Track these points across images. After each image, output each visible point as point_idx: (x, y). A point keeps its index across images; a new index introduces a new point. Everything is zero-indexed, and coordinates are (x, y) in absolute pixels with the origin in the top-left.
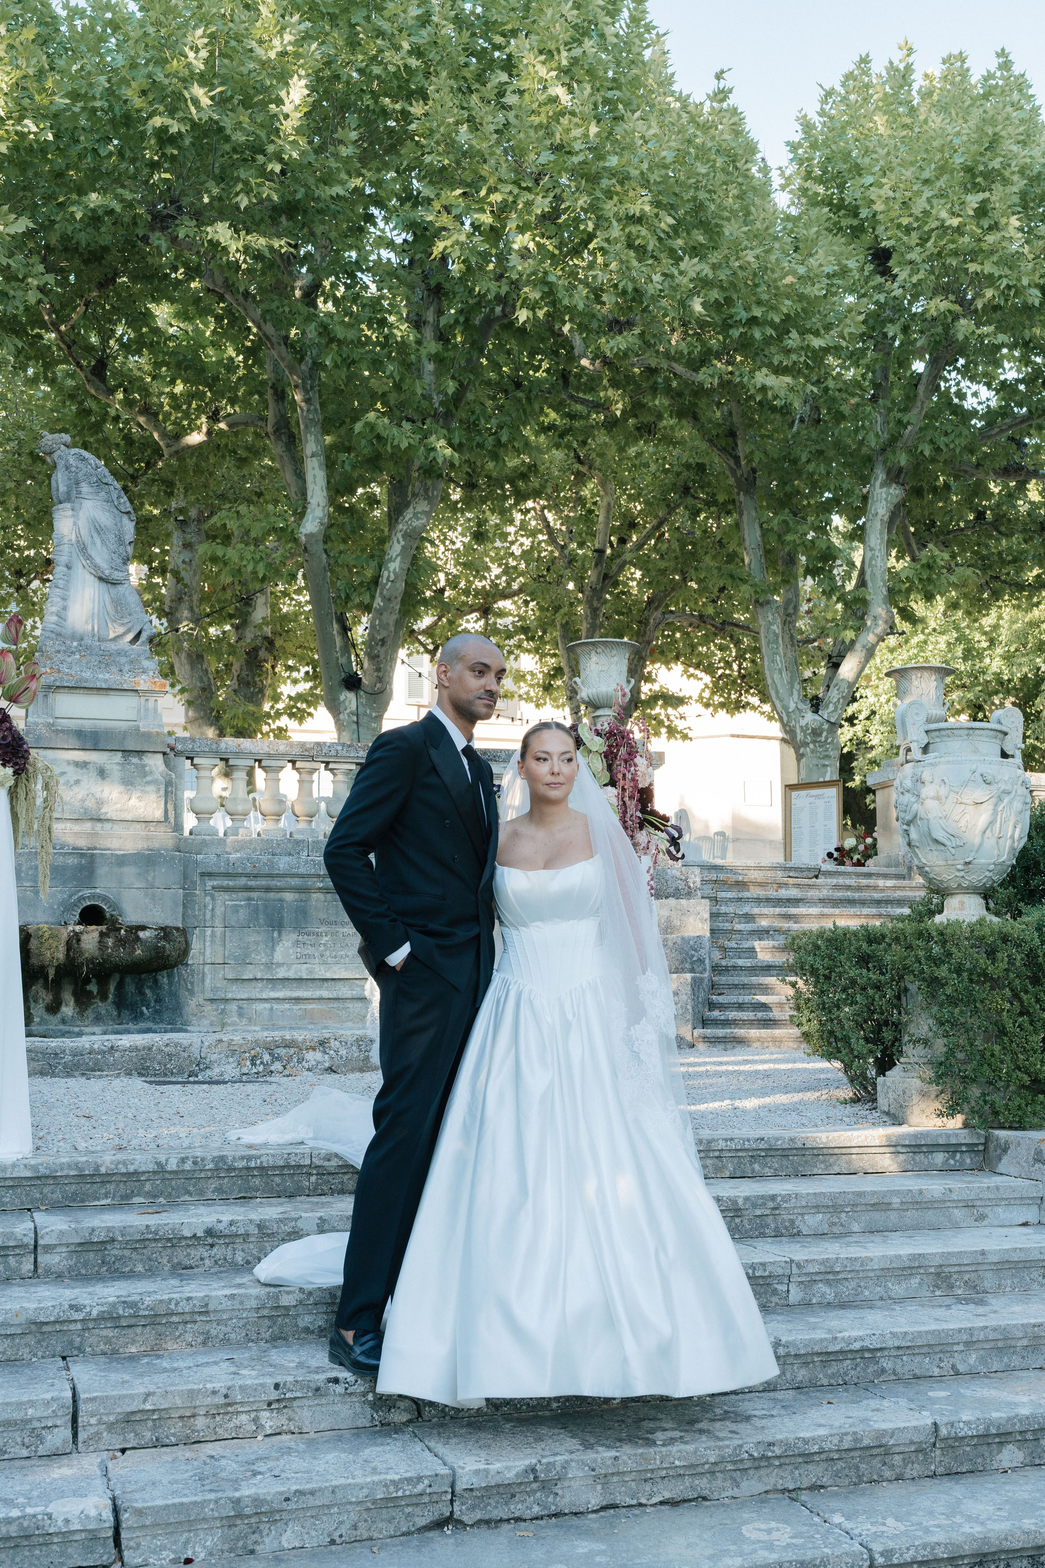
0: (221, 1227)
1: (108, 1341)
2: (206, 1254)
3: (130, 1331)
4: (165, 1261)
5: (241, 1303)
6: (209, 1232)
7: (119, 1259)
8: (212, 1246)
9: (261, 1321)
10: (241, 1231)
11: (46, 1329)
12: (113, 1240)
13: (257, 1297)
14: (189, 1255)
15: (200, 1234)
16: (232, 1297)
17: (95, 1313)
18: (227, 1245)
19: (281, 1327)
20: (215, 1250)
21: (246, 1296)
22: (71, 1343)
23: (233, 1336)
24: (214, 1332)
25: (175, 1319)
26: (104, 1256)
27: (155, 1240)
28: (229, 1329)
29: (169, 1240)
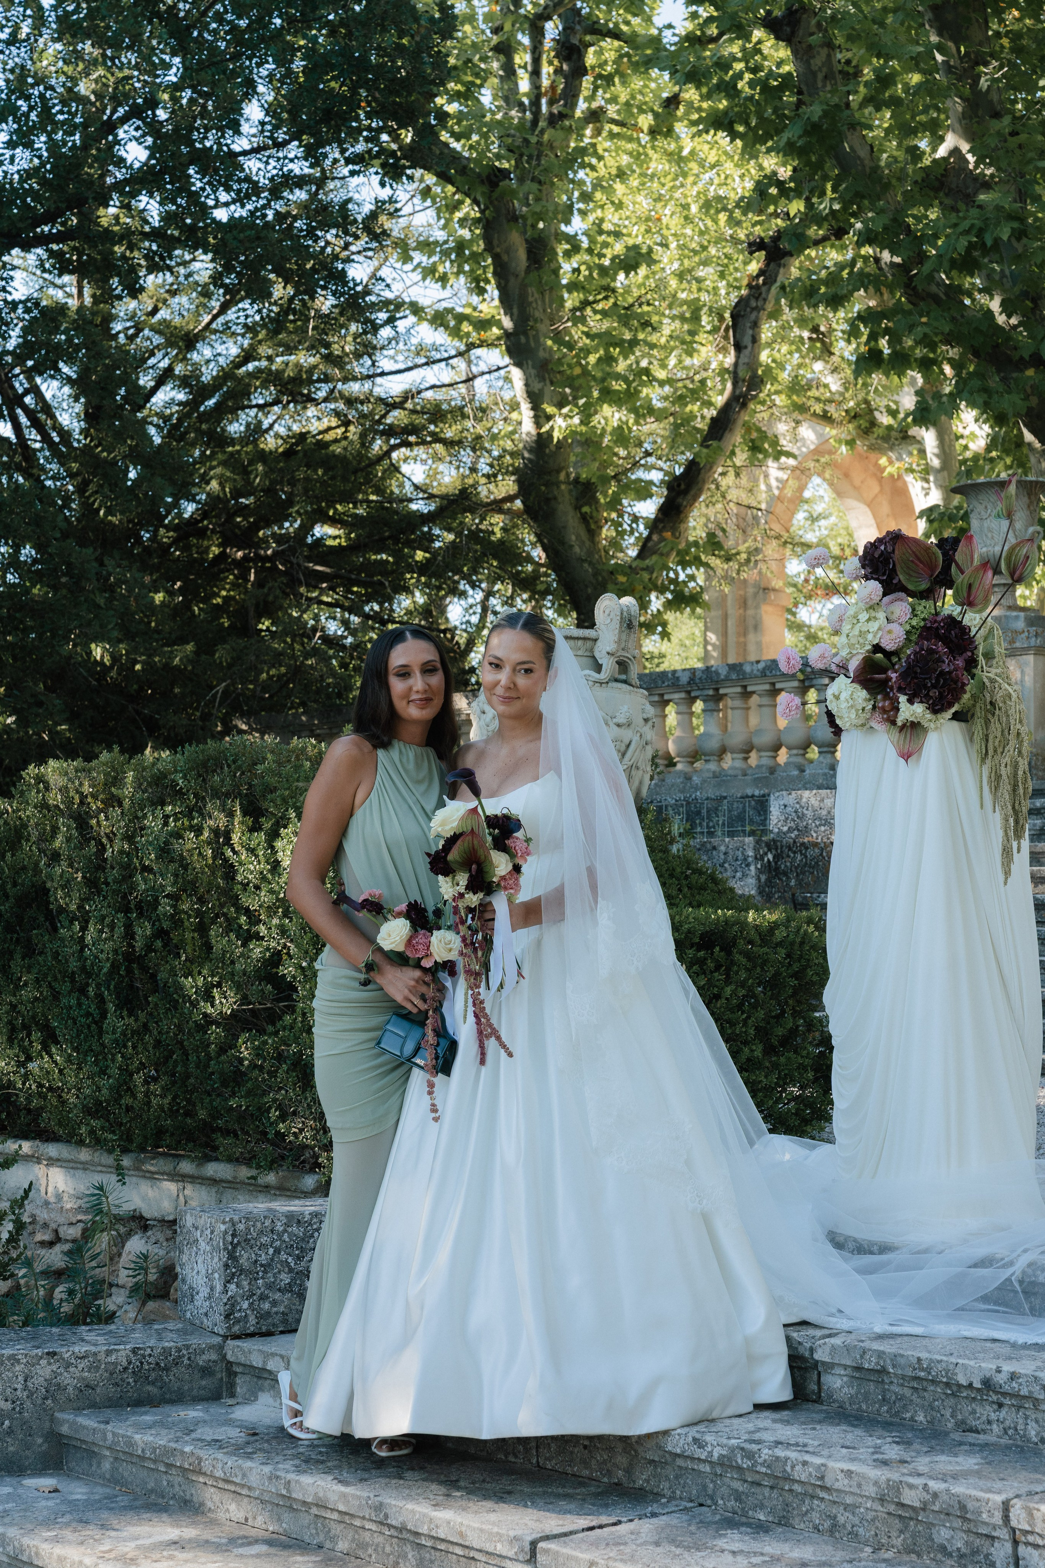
0: (1001, 1379)
1: (738, 1496)
2: (993, 1416)
3: (757, 1490)
4: (948, 1413)
5: (859, 1486)
6: (988, 1384)
7: (902, 1398)
8: (1000, 1405)
9: (890, 1520)
10: (1024, 1392)
11: (680, 1462)
12: (883, 1371)
13: (876, 1483)
14: (974, 1412)
15: (977, 1385)
16: (849, 1473)
17: (716, 1455)
18: (1019, 1408)
19: (914, 1536)
20: (1003, 1413)
21: (864, 1477)
22: (705, 1487)
23: (861, 1531)
24: (841, 1519)
25: (797, 1488)
26: (884, 1391)
27: (933, 1381)
28: (856, 1521)
29: (947, 1384)
